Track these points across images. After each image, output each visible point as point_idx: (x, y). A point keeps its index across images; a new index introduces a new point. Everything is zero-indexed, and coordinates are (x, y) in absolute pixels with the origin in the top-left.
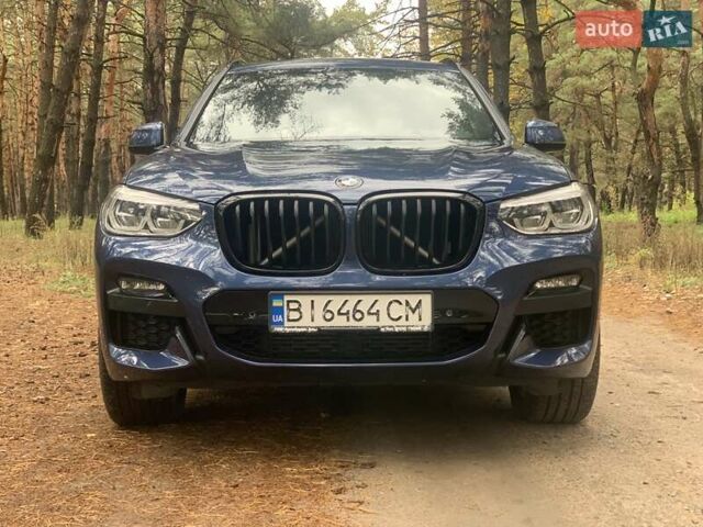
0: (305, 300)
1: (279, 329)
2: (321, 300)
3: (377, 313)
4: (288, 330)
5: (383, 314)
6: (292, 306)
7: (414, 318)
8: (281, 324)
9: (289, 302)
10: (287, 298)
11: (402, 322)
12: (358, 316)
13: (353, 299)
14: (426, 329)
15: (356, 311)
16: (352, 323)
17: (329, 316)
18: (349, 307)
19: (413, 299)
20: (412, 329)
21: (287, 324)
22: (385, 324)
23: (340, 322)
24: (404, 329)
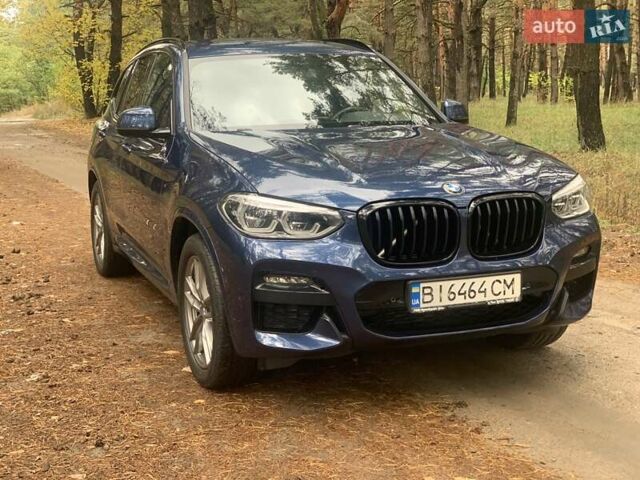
0: (435, 285)
1: (417, 310)
2: (446, 284)
3: (485, 291)
4: (423, 310)
5: (489, 292)
6: (427, 291)
7: (509, 292)
8: (418, 306)
9: (424, 288)
10: (422, 285)
11: (501, 296)
12: (472, 294)
13: (468, 282)
14: (517, 300)
15: (470, 291)
16: (469, 300)
17: (452, 296)
18: (466, 288)
19: (508, 278)
20: (508, 301)
21: (422, 305)
22: (489, 298)
23: (460, 300)
24: (503, 301)
